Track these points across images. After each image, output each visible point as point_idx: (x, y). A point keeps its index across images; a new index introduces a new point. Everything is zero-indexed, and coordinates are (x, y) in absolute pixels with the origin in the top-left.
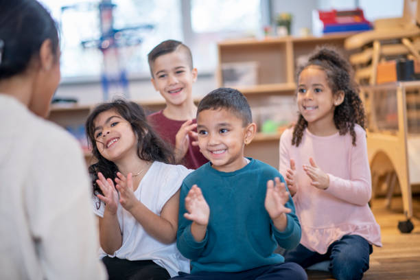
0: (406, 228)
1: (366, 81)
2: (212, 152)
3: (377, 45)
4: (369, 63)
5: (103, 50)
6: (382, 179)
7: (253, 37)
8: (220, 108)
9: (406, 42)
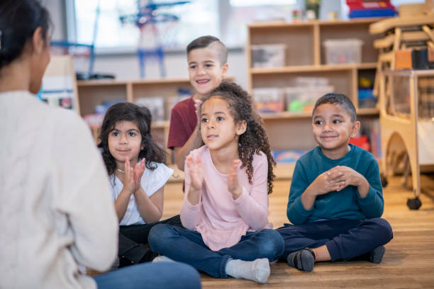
0: (414, 205)
3: (398, 32)
4: (391, 48)
5: (140, 25)
7: (283, 19)
9: (426, 29)
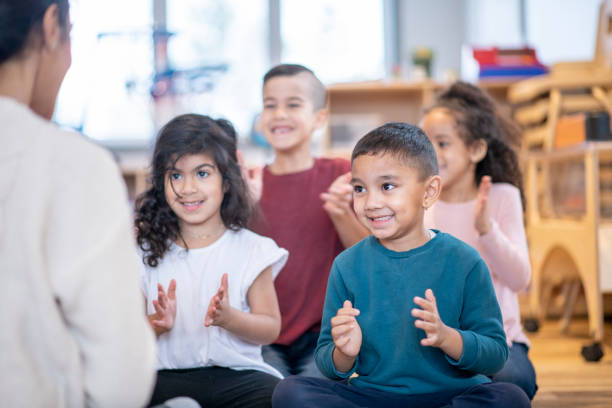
1: (538, 147)
2: (372, 219)
3: (555, 97)
4: (544, 121)
6: (557, 290)
8: (381, 153)
9: (598, 93)
